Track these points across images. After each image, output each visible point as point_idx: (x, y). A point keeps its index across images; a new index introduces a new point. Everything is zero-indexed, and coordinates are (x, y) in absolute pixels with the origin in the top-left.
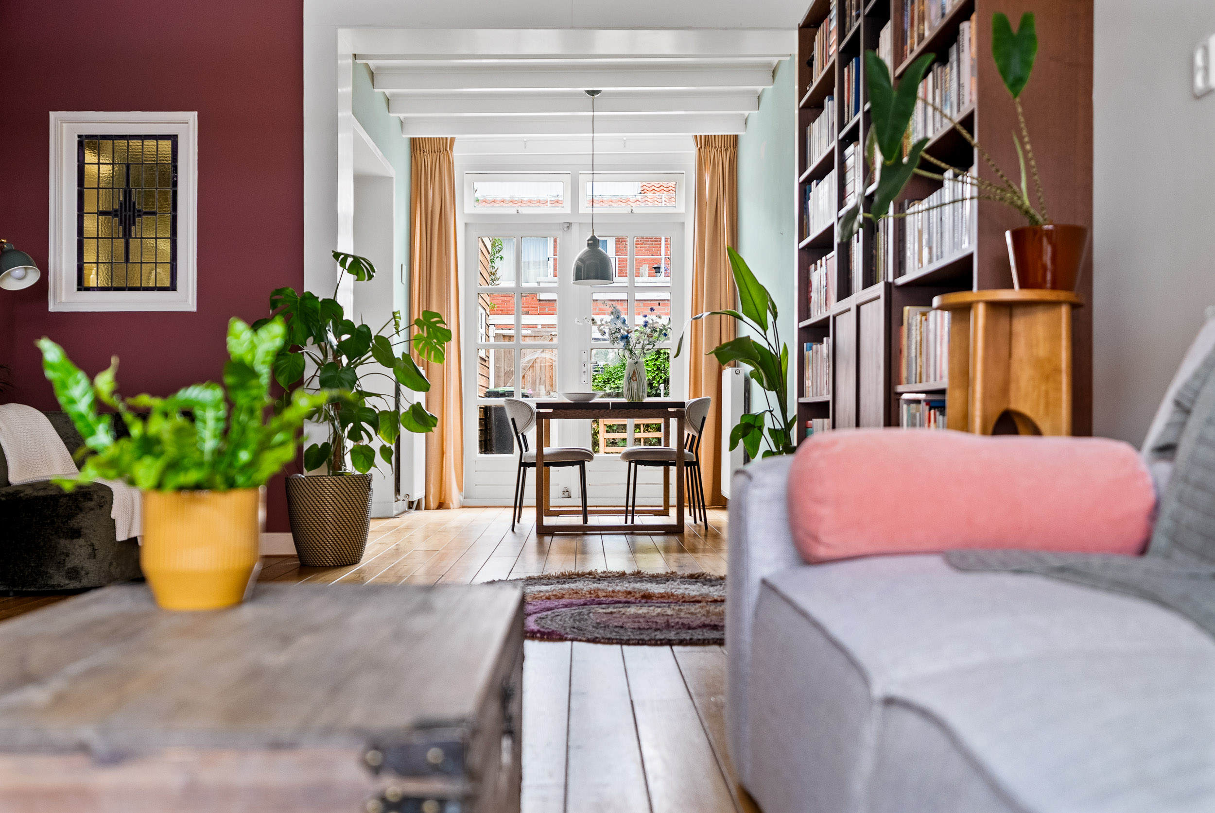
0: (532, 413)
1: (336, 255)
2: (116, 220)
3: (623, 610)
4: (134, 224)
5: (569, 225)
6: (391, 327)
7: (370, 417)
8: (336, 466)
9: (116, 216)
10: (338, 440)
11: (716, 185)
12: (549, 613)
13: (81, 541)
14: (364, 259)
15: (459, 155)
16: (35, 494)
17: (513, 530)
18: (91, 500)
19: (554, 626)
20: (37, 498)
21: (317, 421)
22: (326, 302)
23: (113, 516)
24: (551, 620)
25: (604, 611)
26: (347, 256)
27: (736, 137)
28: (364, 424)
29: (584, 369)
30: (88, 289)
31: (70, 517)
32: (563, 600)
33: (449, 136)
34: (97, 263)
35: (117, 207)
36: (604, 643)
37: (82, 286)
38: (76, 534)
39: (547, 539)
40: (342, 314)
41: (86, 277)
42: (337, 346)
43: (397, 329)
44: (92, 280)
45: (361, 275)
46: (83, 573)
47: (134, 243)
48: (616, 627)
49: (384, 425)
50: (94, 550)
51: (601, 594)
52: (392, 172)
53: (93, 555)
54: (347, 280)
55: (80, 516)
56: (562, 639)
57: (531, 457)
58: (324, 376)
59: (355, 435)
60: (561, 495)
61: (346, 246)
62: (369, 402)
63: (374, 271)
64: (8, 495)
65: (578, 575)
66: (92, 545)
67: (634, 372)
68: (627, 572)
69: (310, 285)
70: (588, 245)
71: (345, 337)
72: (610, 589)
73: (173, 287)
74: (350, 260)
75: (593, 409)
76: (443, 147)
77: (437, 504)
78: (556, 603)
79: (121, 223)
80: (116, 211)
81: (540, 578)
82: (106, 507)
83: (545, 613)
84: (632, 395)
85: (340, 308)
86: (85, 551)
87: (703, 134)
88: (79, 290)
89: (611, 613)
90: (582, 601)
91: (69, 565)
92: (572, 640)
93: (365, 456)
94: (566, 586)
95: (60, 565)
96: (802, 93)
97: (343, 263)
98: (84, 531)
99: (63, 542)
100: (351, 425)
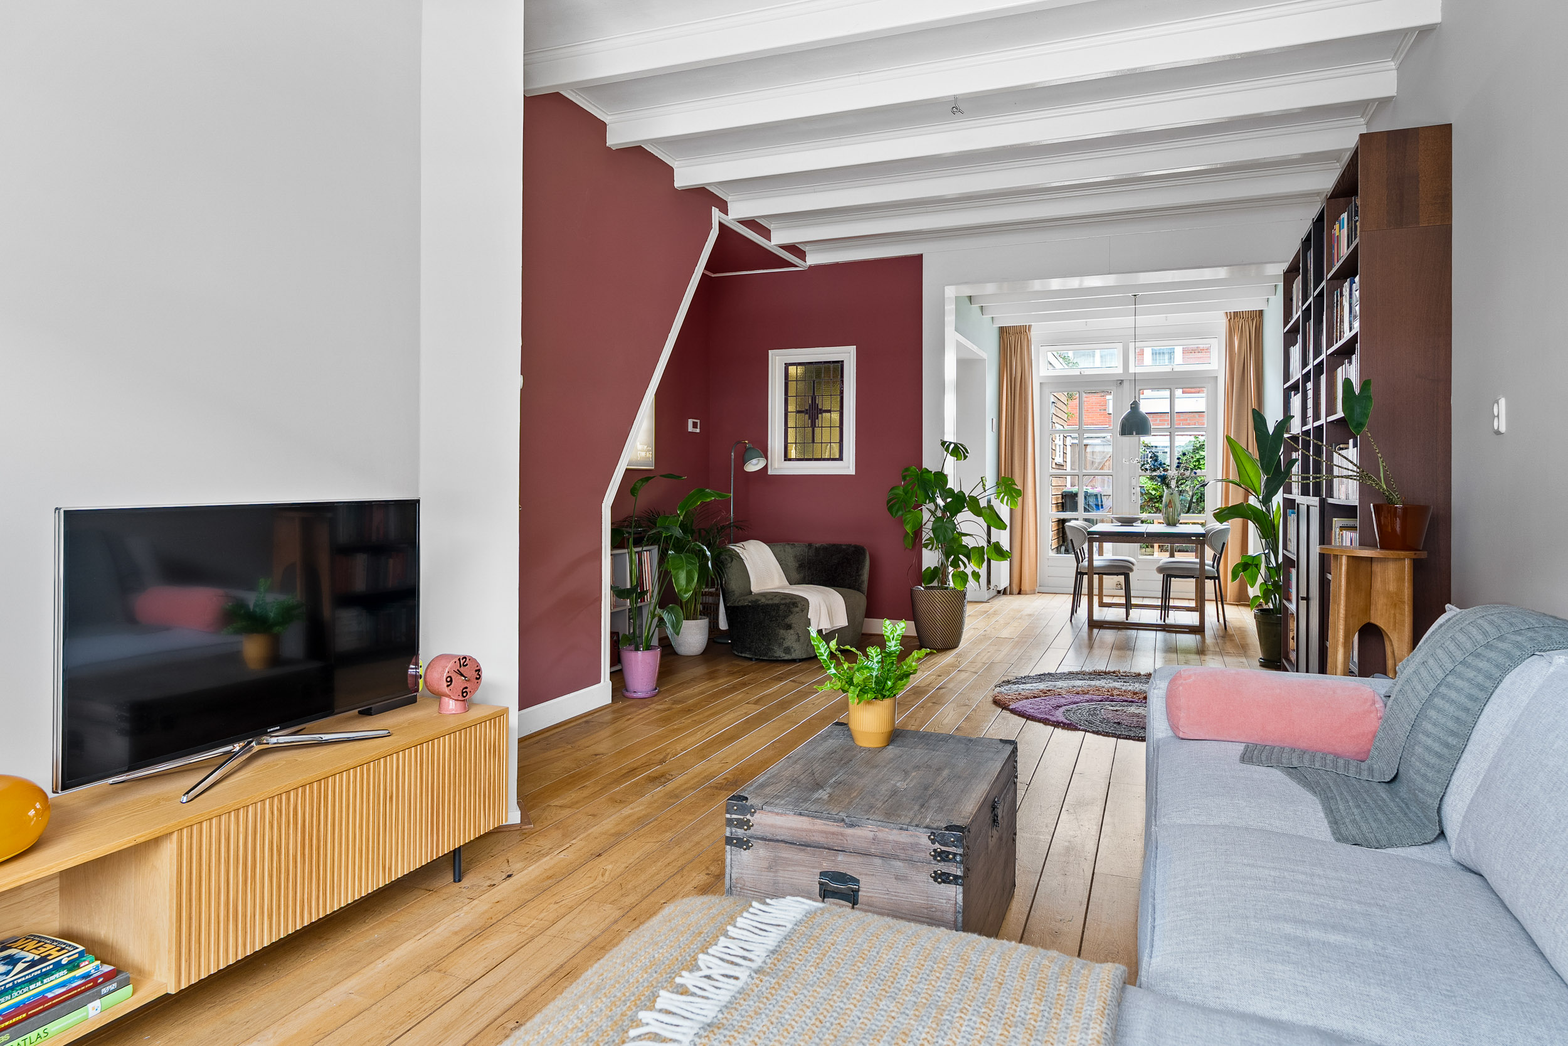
0: (1085, 537)
1: (943, 443)
2: (807, 416)
3: (1125, 709)
4: (818, 418)
5: (1121, 382)
6: (980, 489)
7: (966, 552)
8: (944, 581)
9: (807, 413)
10: (944, 567)
11: (1244, 347)
12: (1075, 705)
13: (792, 631)
14: (962, 445)
15: (1034, 335)
16: (767, 602)
17: (1071, 621)
18: (797, 607)
19: (1074, 718)
20: (767, 605)
21: (931, 550)
22: (936, 474)
23: (809, 617)
24: (1074, 713)
25: (1112, 708)
26: (951, 443)
27: (1261, 312)
28: (961, 556)
29: (1133, 491)
30: (790, 460)
31: (786, 617)
32: (1087, 696)
33: (1027, 324)
34: (796, 443)
35: (807, 408)
36: (1104, 735)
37: (787, 458)
38: (789, 627)
39: (1095, 631)
40: (946, 483)
41: (789, 451)
42: (944, 506)
43: (984, 488)
44: (793, 454)
45: (959, 457)
46: (792, 650)
47: (817, 430)
48: (1115, 723)
49: (974, 557)
50: (799, 637)
51: (1115, 692)
52: (984, 355)
53: (798, 640)
54: (950, 460)
55: (791, 617)
56: (1076, 729)
57: (1084, 568)
58: (935, 526)
59: (955, 564)
60: (1115, 587)
61: (950, 437)
62: (965, 540)
63: (968, 453)
64: (751, 602)
65: (1105, 673)
66: (798, 634)
67: (1170, 501)
68: (1142, 673)
69: (926, 464)
70: (1131, 408)
71: (949, 500)
72: (1124, 688)
73: (841, 459)
74: (952, 446)
75: (1132, 536)
76: (1021, 332)
77: (1017, 592)
78: (1082, 698)
79: (809, 418)
80: (807, 410)
81: (1077, 673)
82: (805, 611)
83: (1071, 706)
84: (1168, 518)
85: (946, 476)
86: (794, 637)
87: (1232, 311)
88: (785, 460)
89: (1117, 711)
90: (1100, 698)
91: (785, 645)
92: (1086, 731)
93: (963, 578)
94: (1093, 683)
95: (780, 645)
96: (1286, 323)
97: (947, 449)
98: (793, 625)
99: (782, 631)
100: (952, 557)
